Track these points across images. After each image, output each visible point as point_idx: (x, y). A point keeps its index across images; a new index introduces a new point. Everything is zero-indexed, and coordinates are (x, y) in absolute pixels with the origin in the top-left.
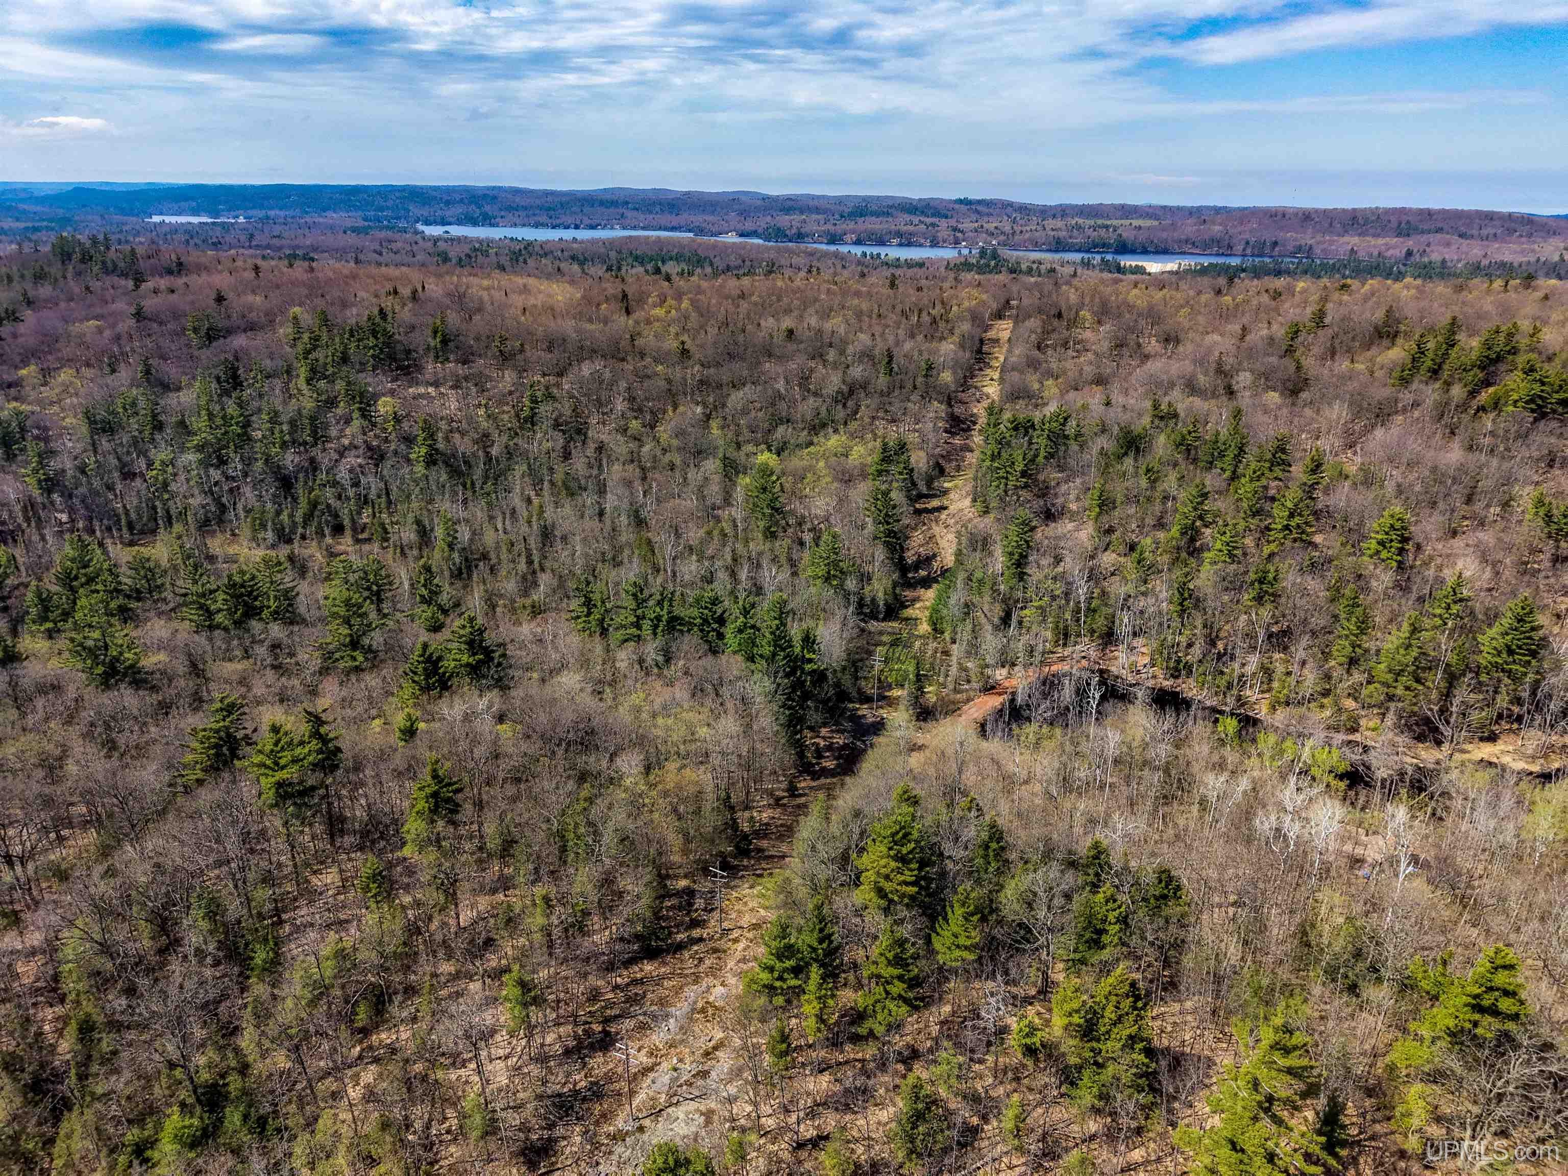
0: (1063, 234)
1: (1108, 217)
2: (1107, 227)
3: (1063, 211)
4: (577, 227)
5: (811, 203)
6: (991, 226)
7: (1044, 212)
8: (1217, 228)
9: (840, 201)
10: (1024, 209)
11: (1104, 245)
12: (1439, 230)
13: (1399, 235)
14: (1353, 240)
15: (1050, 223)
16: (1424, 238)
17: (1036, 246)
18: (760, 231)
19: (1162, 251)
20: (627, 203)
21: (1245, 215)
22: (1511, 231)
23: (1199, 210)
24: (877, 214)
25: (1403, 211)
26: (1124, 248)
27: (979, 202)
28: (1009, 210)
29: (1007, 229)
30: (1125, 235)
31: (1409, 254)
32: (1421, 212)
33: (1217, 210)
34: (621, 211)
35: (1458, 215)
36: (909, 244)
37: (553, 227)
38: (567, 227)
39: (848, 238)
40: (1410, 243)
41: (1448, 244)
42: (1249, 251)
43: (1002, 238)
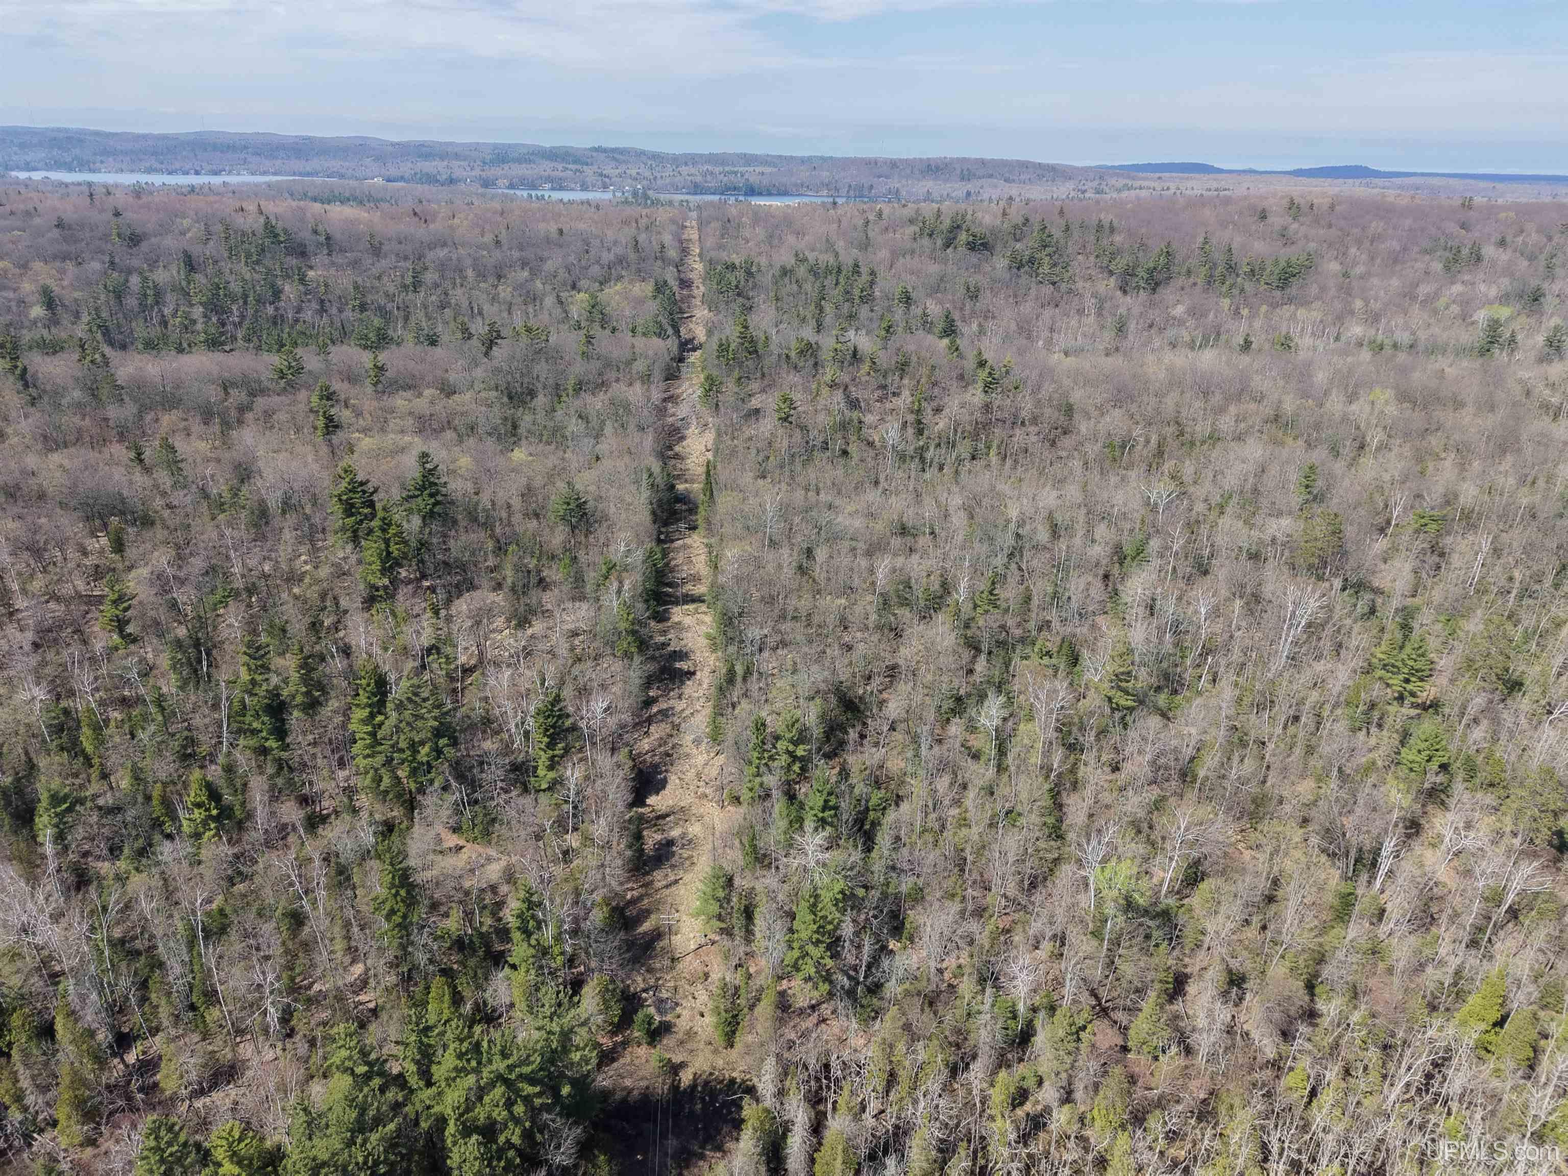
0: (699, 179)
1: (734, 165)
2: (736, 173)
3: (692, 160)
4: (197, 173)
5: (449, 149)
6: (634, 172)
7: (678, 161)
8: (825, 174)
9: (476, 147)
10: (655, 156)
11: (735, 189)
12: (991, 176)
13: (962, 179)
14: (929, 184)
15: (684, 170)
16: (979, 183)
17: (677, 189)
18: (407, 175)
19: (783, 192)
20: (246, 147)
21: (846, 163)
22: (1040, 177)
23: (810, 159)
24: (519, 160)
25: (964, 160)
26: (752, 191)
27: (614, 150)
28: (644, 158)
29: (647, 174)
30: (751, 180)
31: (969, 194)
32: (976, 161)
33: (824, 159)
34: (242, 156)
35: (1004, 164)
36: (561, 189)
37: (170, 173)
38: (186, 173)
39: (500, 182)
40: (970, 186)
41: (996, 187)
42: (852, 193)
43: (645, 182)
